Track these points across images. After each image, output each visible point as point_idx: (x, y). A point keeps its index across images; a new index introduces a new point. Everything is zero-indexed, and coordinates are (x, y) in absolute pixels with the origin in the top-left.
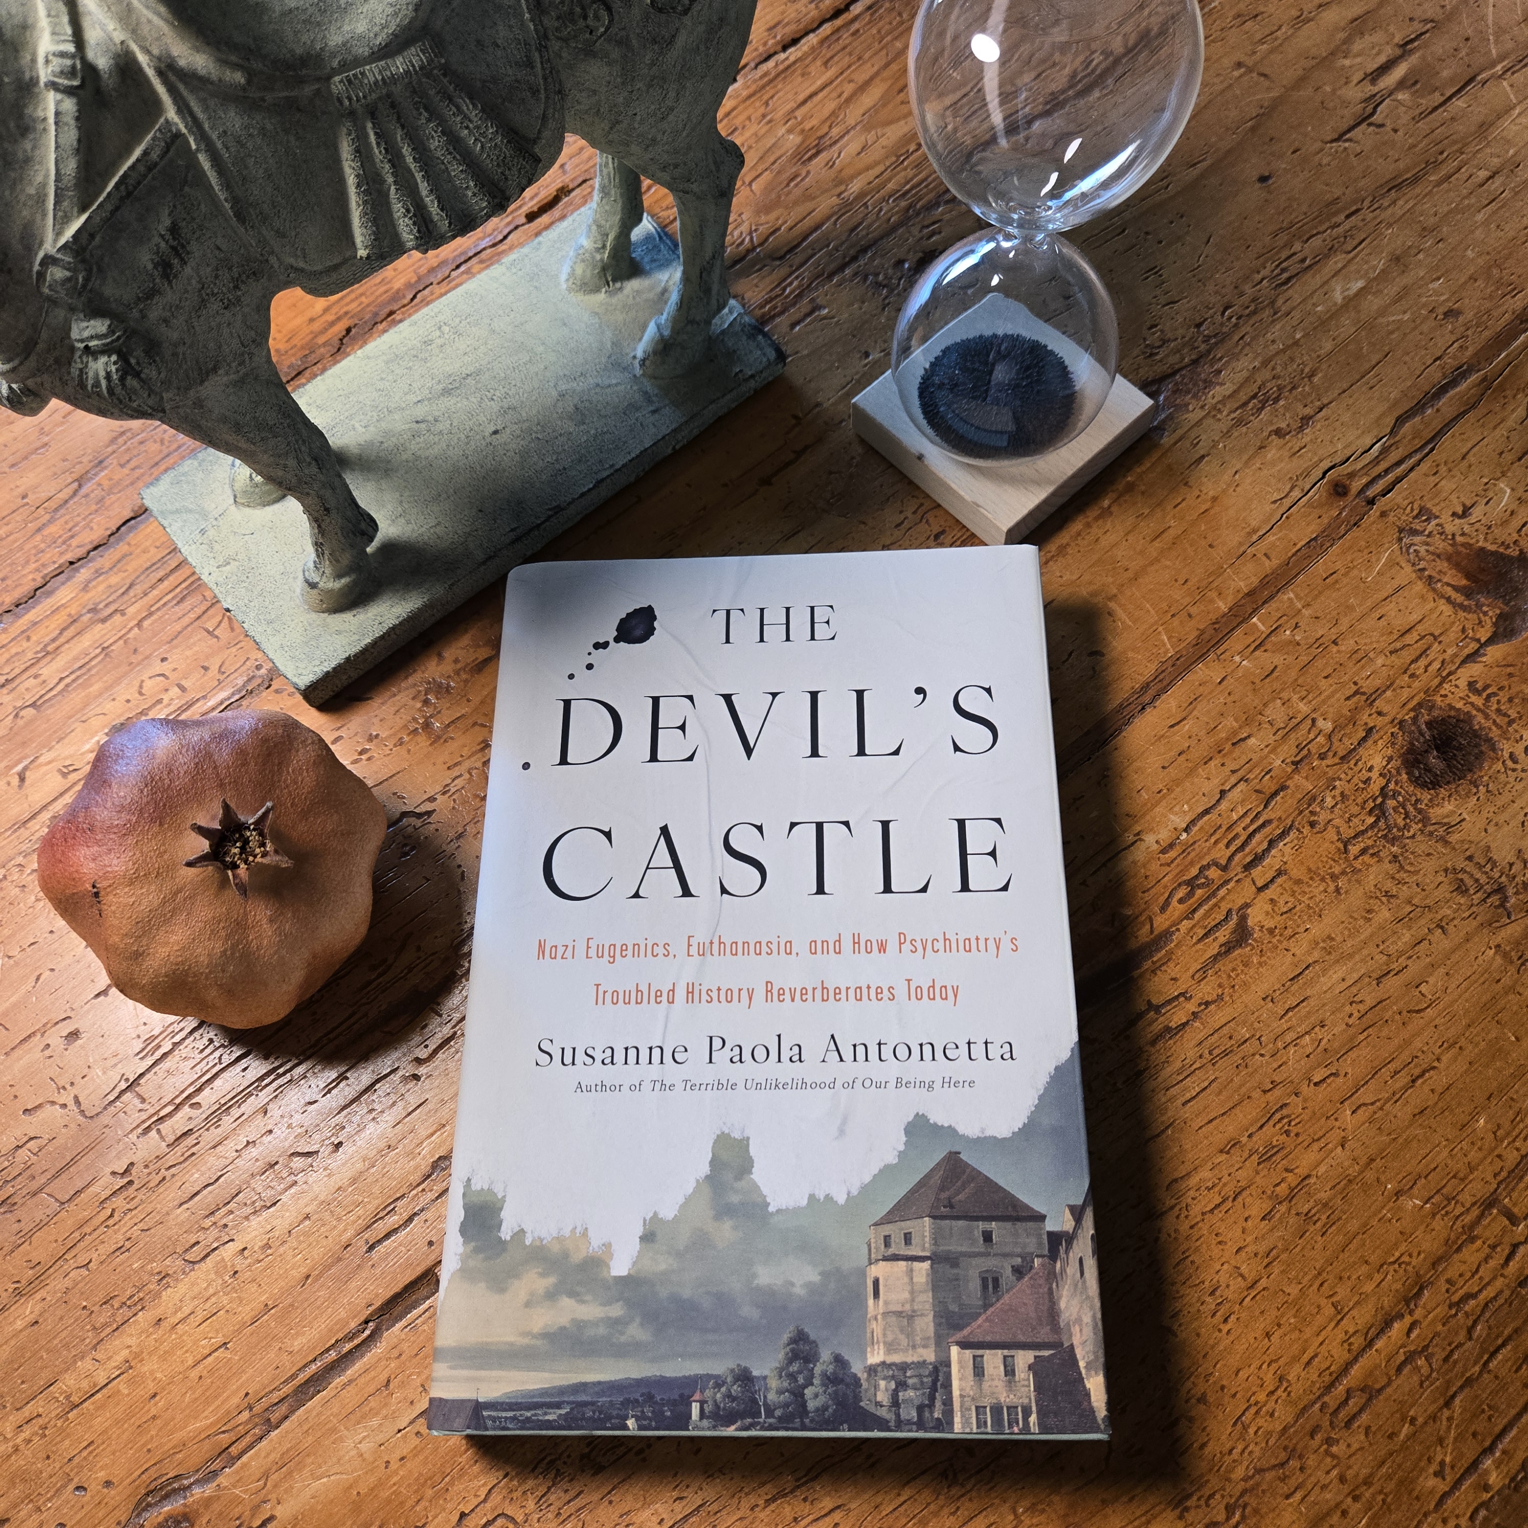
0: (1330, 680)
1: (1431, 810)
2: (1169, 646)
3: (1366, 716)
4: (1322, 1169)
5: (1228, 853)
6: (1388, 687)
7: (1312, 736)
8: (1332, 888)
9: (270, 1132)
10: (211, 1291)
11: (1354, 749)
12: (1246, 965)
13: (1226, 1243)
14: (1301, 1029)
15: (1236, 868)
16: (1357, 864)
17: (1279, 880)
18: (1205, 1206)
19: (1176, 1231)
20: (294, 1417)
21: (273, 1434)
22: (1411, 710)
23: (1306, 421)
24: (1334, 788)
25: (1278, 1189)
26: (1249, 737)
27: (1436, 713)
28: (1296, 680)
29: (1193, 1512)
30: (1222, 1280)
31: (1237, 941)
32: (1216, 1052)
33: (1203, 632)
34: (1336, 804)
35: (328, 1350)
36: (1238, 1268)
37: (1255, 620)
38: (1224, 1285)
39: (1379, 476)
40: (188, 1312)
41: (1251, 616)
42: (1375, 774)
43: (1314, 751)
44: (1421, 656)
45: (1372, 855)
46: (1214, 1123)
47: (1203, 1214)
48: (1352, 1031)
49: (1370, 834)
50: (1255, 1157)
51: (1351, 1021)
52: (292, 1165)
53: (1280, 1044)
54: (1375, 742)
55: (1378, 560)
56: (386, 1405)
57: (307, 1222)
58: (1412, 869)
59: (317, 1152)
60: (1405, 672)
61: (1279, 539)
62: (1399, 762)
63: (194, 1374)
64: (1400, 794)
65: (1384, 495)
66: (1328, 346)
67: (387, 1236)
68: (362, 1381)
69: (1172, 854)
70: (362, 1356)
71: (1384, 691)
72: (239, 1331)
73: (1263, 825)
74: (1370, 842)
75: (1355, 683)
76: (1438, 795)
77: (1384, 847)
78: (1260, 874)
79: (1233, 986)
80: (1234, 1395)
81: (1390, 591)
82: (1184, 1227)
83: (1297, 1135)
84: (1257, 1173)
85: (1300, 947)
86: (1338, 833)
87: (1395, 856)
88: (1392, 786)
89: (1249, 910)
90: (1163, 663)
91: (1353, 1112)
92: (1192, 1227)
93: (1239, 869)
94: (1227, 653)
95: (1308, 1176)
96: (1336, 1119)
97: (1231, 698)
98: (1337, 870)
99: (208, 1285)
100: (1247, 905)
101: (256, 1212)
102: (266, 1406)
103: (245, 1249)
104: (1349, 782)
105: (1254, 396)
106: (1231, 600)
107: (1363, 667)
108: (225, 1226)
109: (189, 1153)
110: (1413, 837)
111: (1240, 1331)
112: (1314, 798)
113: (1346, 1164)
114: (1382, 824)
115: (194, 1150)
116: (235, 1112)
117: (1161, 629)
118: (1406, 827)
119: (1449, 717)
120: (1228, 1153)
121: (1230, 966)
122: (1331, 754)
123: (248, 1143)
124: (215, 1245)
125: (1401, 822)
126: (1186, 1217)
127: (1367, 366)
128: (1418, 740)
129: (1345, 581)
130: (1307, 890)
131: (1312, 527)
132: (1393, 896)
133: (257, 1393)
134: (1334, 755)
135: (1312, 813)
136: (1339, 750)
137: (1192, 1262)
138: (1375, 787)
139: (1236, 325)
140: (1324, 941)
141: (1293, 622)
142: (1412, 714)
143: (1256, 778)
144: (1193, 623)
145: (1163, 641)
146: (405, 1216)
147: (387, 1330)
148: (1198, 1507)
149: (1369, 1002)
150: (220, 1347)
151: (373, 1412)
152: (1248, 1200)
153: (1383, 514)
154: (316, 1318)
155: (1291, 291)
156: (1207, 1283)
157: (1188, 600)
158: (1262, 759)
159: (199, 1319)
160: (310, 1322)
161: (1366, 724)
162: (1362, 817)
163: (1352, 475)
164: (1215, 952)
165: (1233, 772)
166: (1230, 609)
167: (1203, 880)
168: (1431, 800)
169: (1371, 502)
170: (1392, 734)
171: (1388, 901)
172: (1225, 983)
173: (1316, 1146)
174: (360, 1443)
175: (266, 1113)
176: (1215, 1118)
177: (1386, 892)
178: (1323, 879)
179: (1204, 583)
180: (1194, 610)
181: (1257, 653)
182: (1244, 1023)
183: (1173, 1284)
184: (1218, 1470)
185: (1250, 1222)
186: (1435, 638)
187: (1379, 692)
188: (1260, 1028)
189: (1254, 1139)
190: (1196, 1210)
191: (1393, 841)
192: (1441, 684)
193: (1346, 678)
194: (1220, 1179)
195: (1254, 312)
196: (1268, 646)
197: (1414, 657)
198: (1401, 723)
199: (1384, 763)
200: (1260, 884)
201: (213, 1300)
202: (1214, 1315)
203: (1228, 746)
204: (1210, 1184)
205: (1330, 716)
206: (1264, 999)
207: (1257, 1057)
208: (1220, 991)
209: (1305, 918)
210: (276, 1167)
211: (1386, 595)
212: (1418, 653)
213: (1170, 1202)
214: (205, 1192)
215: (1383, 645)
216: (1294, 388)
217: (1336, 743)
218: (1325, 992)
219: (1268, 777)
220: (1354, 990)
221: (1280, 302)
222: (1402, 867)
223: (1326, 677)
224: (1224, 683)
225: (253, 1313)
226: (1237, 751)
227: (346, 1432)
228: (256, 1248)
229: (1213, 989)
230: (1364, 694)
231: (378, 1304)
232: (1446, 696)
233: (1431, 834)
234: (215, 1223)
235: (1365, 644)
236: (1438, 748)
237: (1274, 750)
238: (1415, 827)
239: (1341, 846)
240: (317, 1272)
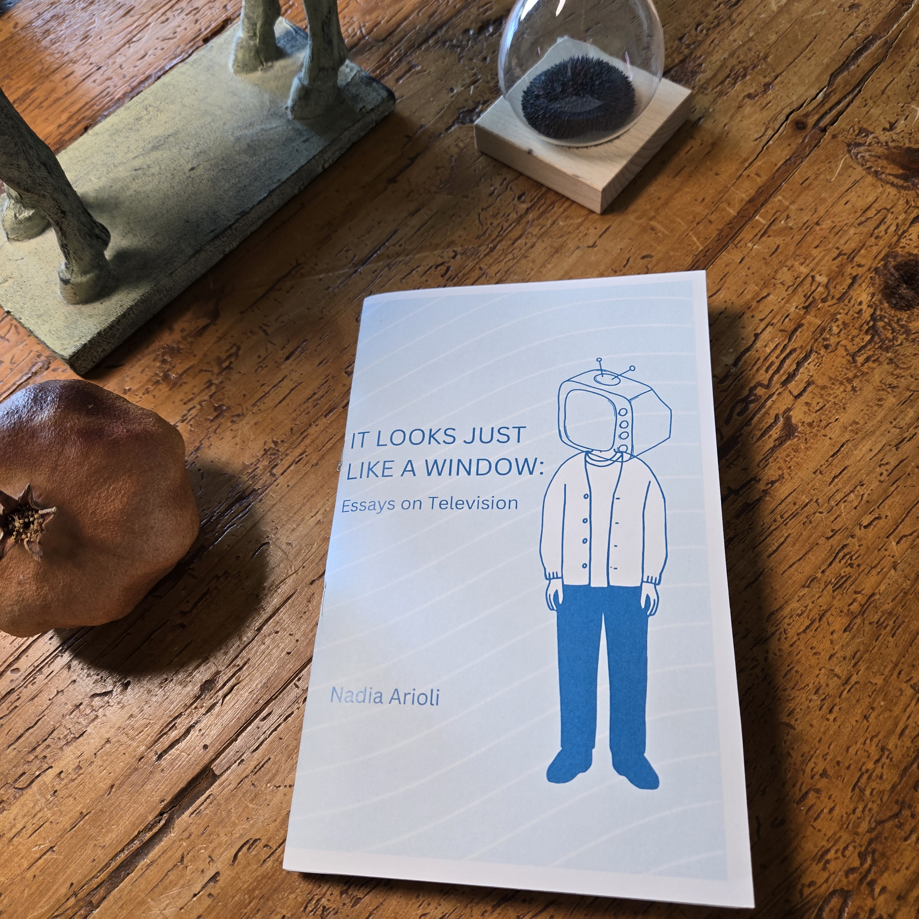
0: (819, 249)
1: (910, 325)
2: (698, 244)
3: (849, 269)
4: (882, 588)
5: (768, 376)
6: (862, 248)
7: (813, 288)
8: (849, 388)
9: (74, 681)
10: (37, 808)
11: (846, 292)
12: (796, 451)
13: (820, 653)
14: (847, 489)
15: (776, 386)
16: (865, 369)
17: (810, 389)
18: (799, 628)
19: (780, 650)
20: (111, 897)
21: (95, 912)
22: (882, 259)
23: (767, 86)
24: (837, 320)
25: (852, 607)
26: (768, 295)
27: (899, 259)
28: (794, 252)
29: (833, 863)
30: (822, 681)
31: (786, 435)
32: (786, 516)
33: (721, 231)
34: (841, 331)
35: (133, 840)
36: (833, 670)
37: (757, 217)
38: (824, 685)
39: (826, 113)
40: (21, 827)
41: (754, 215)
42: (864, 306)
43: (817, 297)
44: (880, 224)
45: (874, 361)
46: (794, 567)
47: (798, 634)
48: (885, 485)
49: (869, 347)
50: (830, 587)
51: (882, 478)
52: (93, 703)
53: (833, 503)
54: (860, 285)
55: (837, 166)
56: (182, 876)
57: (108, 745)
58: (905, 366)
59: (111, 692)
60: (871, 236)
61: (764, 163)
62: (880, 296)
63: (29, 875)
64: (885, 317)
65: (832, 125)
66: (773, 38)
67: (172, 746)
68: (162, 860)
69: (727, 383)
70: (161, 840)
71: (859, 251)
72: (61, 836)
73: (790, 353)
74: (870, 353)
75: (837, 248)
76: (913, 313)
77: (881, 354)
78: (794, 386)
79: (790, 467)
80: (848, 768)
81: (850, 185)
82: (786, 646)
83: (859, 566)
84: (834, 598)
85: (835, 432)
86: (846, 350)
87: (891, 360)
88: (878, 313)
89: (791, 413)
90: (697, 256)
91: (898, 543)
92: (791, 646)
93: (778, 386)
94: (742, 242)
95: (873, 595)
96: (886, 550)
97: (751, 271)
98: (850, 375)
99: (35, 805)
100: (789, 410)
101: (68, 743)
102: (88, 891)
103: (62, 772)
104: (847, 314)
105: (728, 76)
106: (738, 207)
107: (840, 237)
108: (45, 757)
109: (13, 707)
110: (901, 344)
111: (843, 717)
112: (824, 330)
113: (900, 581)
114: (876, 339)
115: (17, 704)
116: (46, 671)
117: (690, 233)
118: (895, 338)
119: (910, 260)
120: (809, 586)
121: (785, 453)
122: (830, 298)
123: (58, 692)
124: (37, 773)
125: (890, 336)
126: (786, 638)
127: (803, 46)
128: (890, 279)
129: (816, 183)
130: (831, 392)
131: (785, 153)
132: (894, 387)
133: (79, 882)
134: (833, 298)
135: (824, 339)
136: (835, 294)
137: (797, 672)
138: (866, 315)
139: (707, 35)
140: (851, 425)
141: (785, 214)
142: (882, 263)
143: (778, 321)
144: (713, 226)
145: (693, 241)
146: (183, 730)
147: (178, 818)
148: (837, 858)
149: (893, 463)
150: (47, 851)
151: (173, 884)
152: (831, 619)
153: (834, 137)
154: (121, 817)
155: (740, 9)
156: (811, 685)
157: (706, 211)
158: (781, 308)
159: (30, 832)
160: (117, 821)
161: (851, 274)
162: (861, 336)
163: (807, 115)
164: (772, 445)
165: (761, 320)
166: (738, 213)
167: (753, 398)
168: (908, 318)
169: (824, 130)
170: (871, 277)
171: (893, 391)
172: (783, 465)
173: (874, 572)
174: (164, 909)
175: (69, 668)
176: (794, 563)
177: (890, 385)
178: (841, 383)
179: (716, 199)
180: (712, 217)
181: (764, 239)
182: (803, 492)
183: (785, 690)
184: (847, 827)
185: (835, 636)
186: (888, 210)
187: (855, 252)
188: (815, 494)
189: (827, 573)
190: (792, 632)
191: (887, 349)
192: (899, 240)
193: (830, 246)
194: (806, 607)
195: (718, 25)
196: (770, 233)
197: (875, 225)
198: (876, 270)
199: (870, 298)
200: (796, 393)
201: (40, 815)
202: (820, 709)
203: (754, 303)
204: (799, 612)
205: (824, 272)
206: (815, 473)
207: (817, 514)
208: (780, 472)
209: (834, 411)
210: (81, 707)
211: (847, 188)
212: (878, 222)
213: (771, 630)
214: (27, 734)
215: (851, 221)
216: (755, 67)
217: (832, 290)
218: (859, 461)
219: (787, 320)
220: (880, 456)
221: (734, 16)
222: (897, 366)
223: (816, 247)
224: (744, 262)
225: (70, 822)
226: (761, 306)
227: (152, 903)
228: (70, 771)
229: (775, 471)
230: (845, 254)
231: (168, 799)
232: (904, 247)
233: (914, 340)
234: (36, 757)
235: (839, 222)
236: (906, 283)
237: (788, 302)
238: (901, 338)
239: (850, 358)
240: (118, 782)
